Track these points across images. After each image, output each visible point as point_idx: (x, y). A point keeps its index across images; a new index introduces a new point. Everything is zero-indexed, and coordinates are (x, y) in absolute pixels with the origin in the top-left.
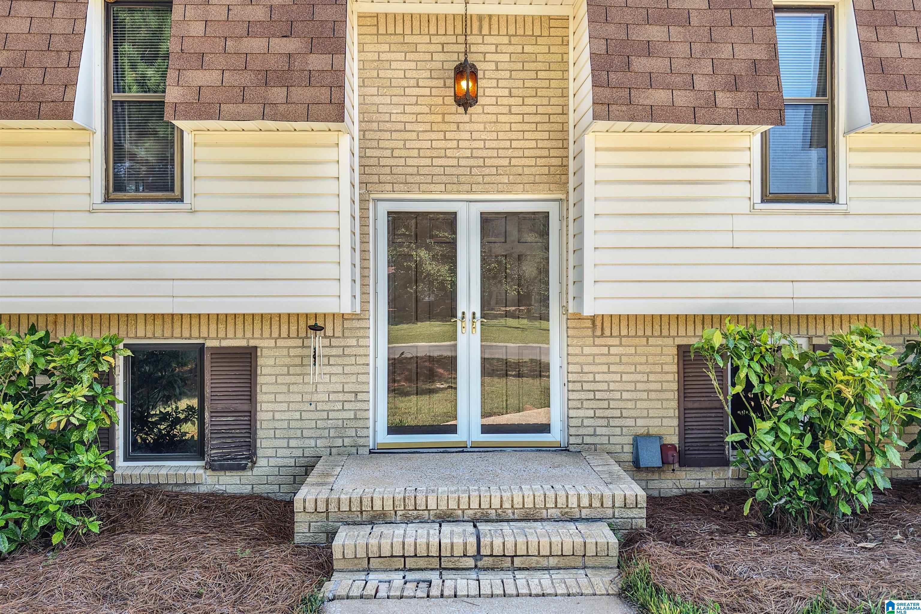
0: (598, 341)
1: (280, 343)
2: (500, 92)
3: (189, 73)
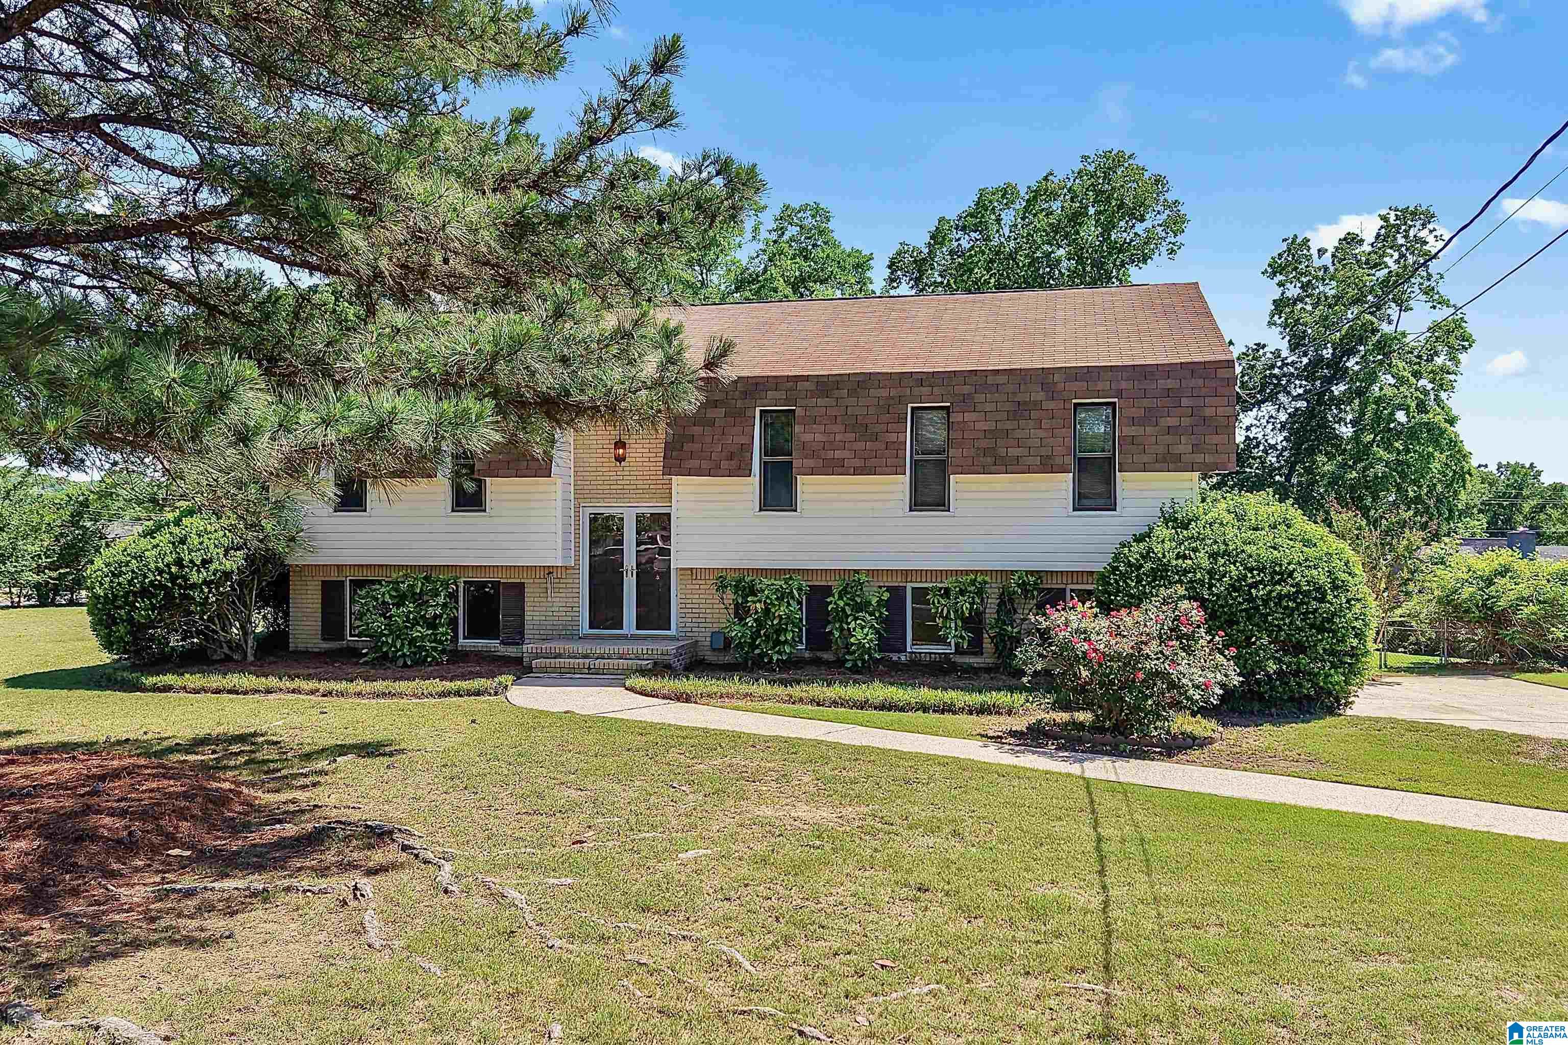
0: (694, 582)
1: (536, 581)
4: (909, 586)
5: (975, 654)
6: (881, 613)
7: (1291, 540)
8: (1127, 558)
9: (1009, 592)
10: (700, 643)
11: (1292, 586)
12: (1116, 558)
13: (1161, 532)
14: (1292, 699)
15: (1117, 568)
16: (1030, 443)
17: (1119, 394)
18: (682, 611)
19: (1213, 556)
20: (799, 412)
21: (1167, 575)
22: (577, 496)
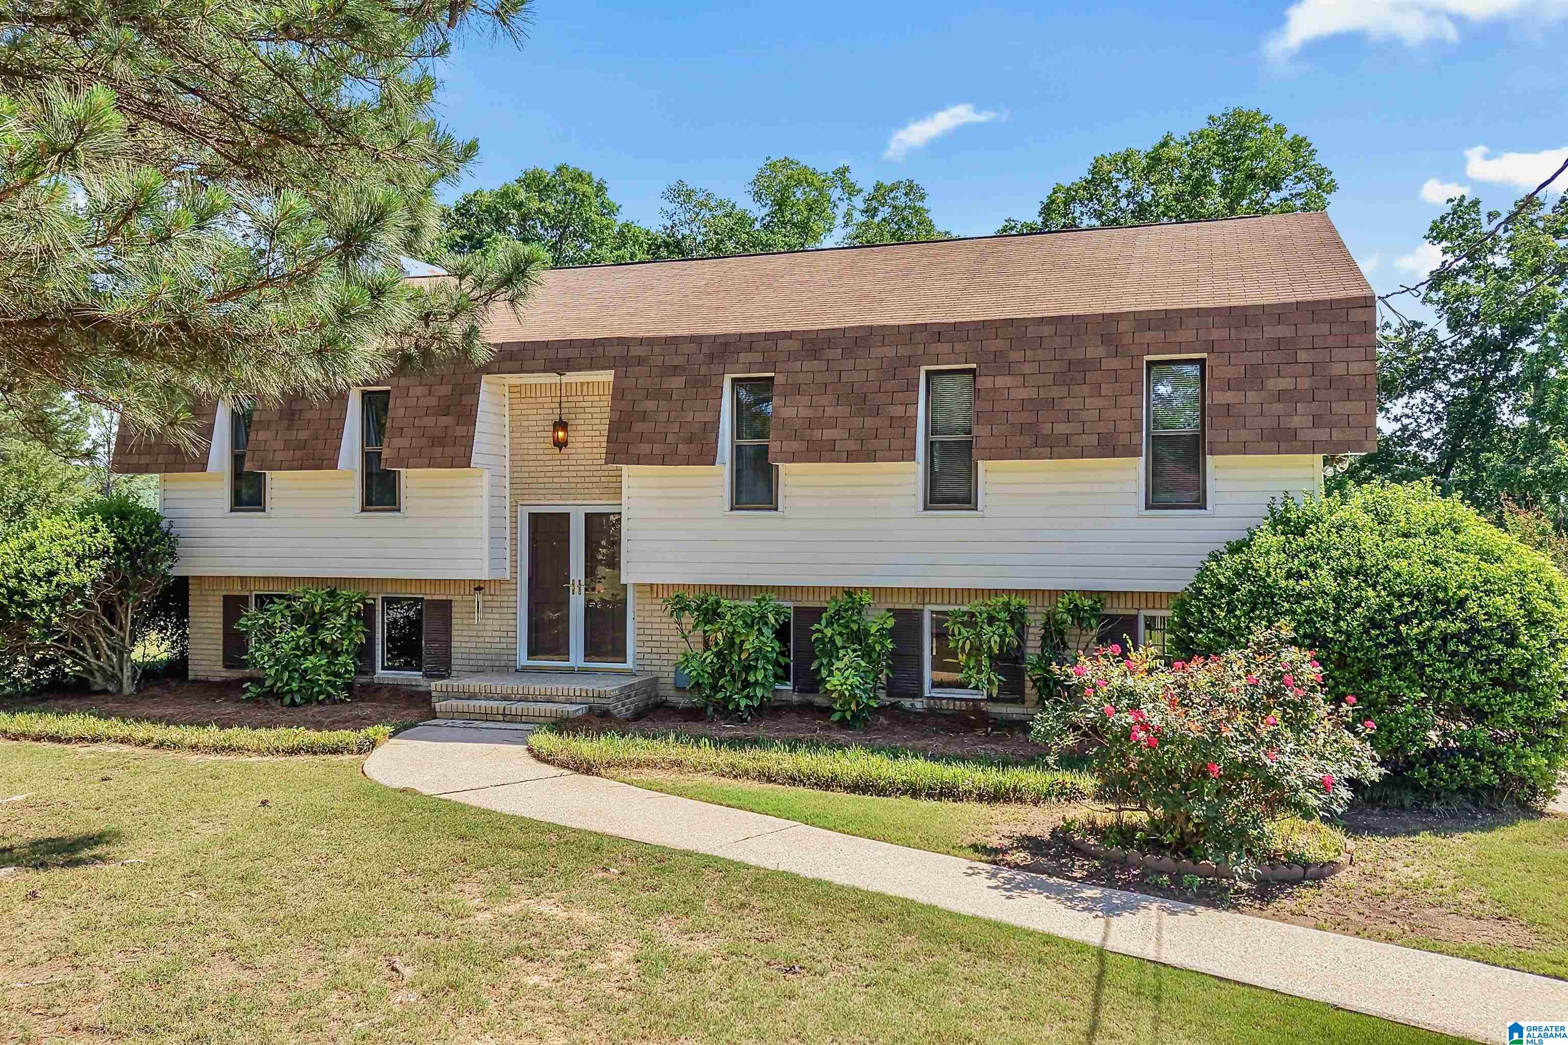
0: (654, 601)
1: (465, 598)
2: (594, 433)
3: (395, 440)
4: (928, 609)
5: (1013, 701)
6: (883, 646)
7: (1462, 551)
8: (1215, 576)
9: (1056, 621)
10: (662, 680)
11: (1464, 621)
12: (1201, 577)
13: (1269, 539)
14: (1462, 790)
15: (1199, 591)
16: (1084, 415)
17: (1210, 347)
18: (640, 638)
19: (1342, 574)
20: (780, 379)
21: (1273, 602)
22: (513, 492)
